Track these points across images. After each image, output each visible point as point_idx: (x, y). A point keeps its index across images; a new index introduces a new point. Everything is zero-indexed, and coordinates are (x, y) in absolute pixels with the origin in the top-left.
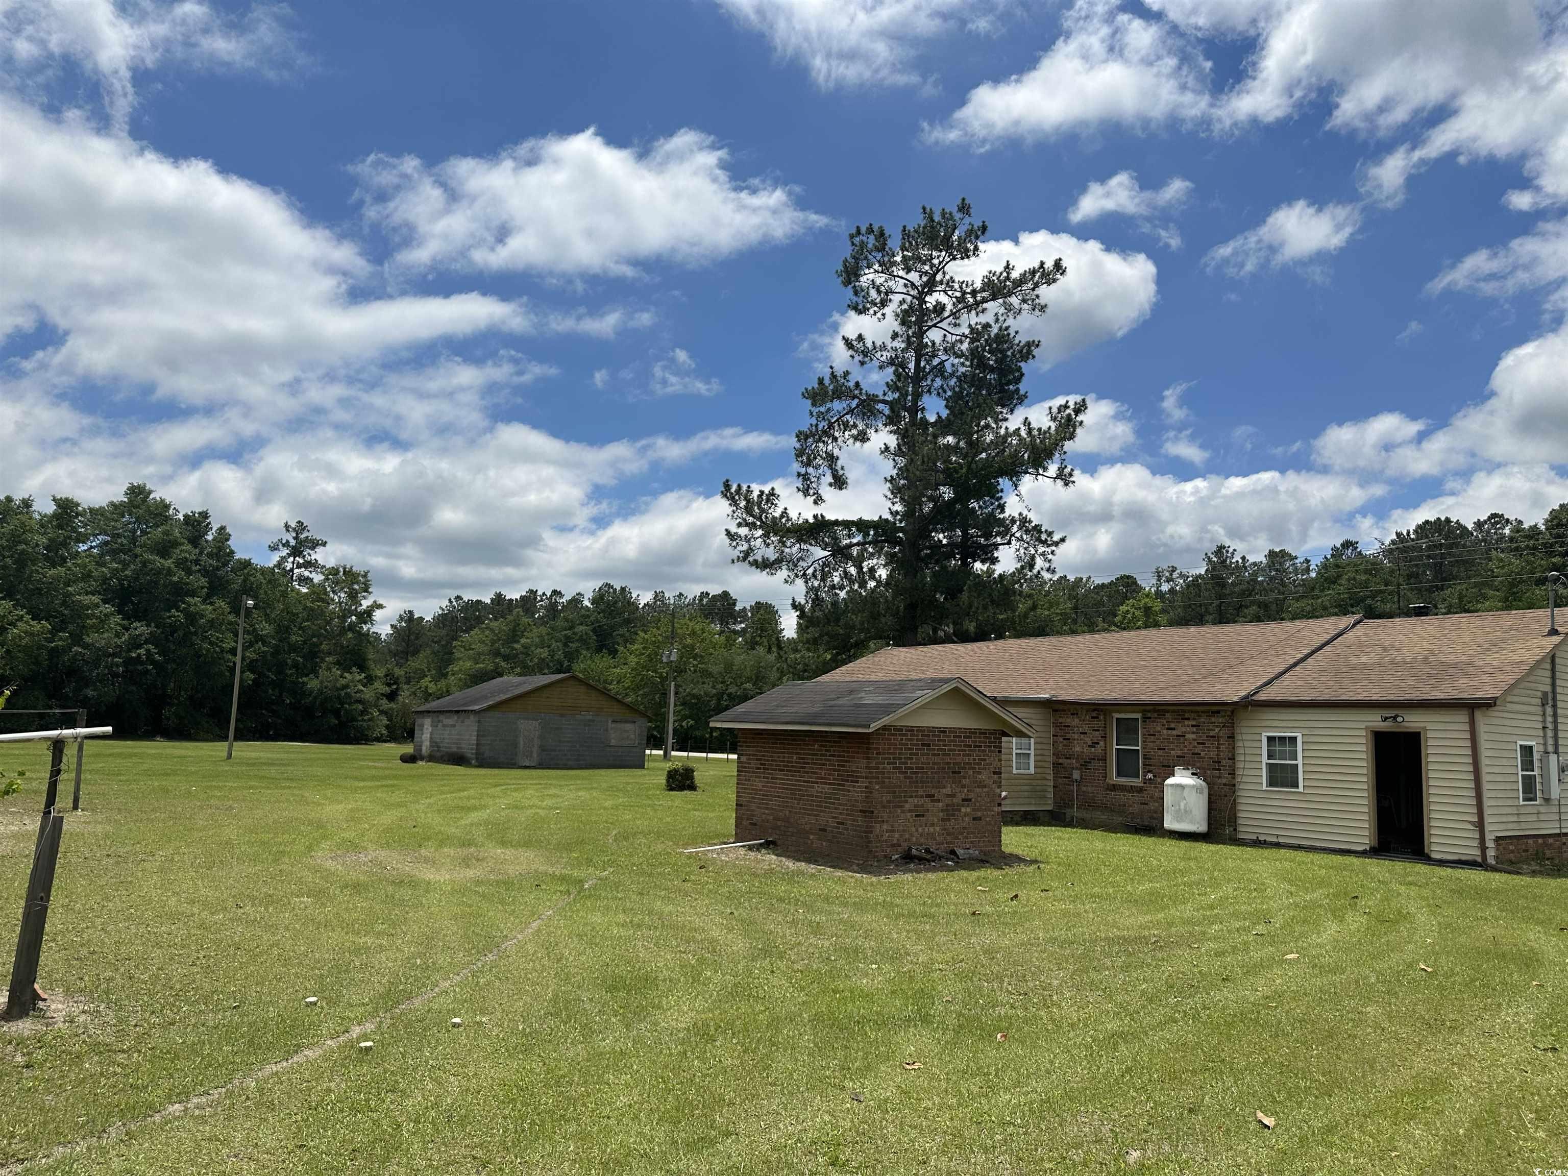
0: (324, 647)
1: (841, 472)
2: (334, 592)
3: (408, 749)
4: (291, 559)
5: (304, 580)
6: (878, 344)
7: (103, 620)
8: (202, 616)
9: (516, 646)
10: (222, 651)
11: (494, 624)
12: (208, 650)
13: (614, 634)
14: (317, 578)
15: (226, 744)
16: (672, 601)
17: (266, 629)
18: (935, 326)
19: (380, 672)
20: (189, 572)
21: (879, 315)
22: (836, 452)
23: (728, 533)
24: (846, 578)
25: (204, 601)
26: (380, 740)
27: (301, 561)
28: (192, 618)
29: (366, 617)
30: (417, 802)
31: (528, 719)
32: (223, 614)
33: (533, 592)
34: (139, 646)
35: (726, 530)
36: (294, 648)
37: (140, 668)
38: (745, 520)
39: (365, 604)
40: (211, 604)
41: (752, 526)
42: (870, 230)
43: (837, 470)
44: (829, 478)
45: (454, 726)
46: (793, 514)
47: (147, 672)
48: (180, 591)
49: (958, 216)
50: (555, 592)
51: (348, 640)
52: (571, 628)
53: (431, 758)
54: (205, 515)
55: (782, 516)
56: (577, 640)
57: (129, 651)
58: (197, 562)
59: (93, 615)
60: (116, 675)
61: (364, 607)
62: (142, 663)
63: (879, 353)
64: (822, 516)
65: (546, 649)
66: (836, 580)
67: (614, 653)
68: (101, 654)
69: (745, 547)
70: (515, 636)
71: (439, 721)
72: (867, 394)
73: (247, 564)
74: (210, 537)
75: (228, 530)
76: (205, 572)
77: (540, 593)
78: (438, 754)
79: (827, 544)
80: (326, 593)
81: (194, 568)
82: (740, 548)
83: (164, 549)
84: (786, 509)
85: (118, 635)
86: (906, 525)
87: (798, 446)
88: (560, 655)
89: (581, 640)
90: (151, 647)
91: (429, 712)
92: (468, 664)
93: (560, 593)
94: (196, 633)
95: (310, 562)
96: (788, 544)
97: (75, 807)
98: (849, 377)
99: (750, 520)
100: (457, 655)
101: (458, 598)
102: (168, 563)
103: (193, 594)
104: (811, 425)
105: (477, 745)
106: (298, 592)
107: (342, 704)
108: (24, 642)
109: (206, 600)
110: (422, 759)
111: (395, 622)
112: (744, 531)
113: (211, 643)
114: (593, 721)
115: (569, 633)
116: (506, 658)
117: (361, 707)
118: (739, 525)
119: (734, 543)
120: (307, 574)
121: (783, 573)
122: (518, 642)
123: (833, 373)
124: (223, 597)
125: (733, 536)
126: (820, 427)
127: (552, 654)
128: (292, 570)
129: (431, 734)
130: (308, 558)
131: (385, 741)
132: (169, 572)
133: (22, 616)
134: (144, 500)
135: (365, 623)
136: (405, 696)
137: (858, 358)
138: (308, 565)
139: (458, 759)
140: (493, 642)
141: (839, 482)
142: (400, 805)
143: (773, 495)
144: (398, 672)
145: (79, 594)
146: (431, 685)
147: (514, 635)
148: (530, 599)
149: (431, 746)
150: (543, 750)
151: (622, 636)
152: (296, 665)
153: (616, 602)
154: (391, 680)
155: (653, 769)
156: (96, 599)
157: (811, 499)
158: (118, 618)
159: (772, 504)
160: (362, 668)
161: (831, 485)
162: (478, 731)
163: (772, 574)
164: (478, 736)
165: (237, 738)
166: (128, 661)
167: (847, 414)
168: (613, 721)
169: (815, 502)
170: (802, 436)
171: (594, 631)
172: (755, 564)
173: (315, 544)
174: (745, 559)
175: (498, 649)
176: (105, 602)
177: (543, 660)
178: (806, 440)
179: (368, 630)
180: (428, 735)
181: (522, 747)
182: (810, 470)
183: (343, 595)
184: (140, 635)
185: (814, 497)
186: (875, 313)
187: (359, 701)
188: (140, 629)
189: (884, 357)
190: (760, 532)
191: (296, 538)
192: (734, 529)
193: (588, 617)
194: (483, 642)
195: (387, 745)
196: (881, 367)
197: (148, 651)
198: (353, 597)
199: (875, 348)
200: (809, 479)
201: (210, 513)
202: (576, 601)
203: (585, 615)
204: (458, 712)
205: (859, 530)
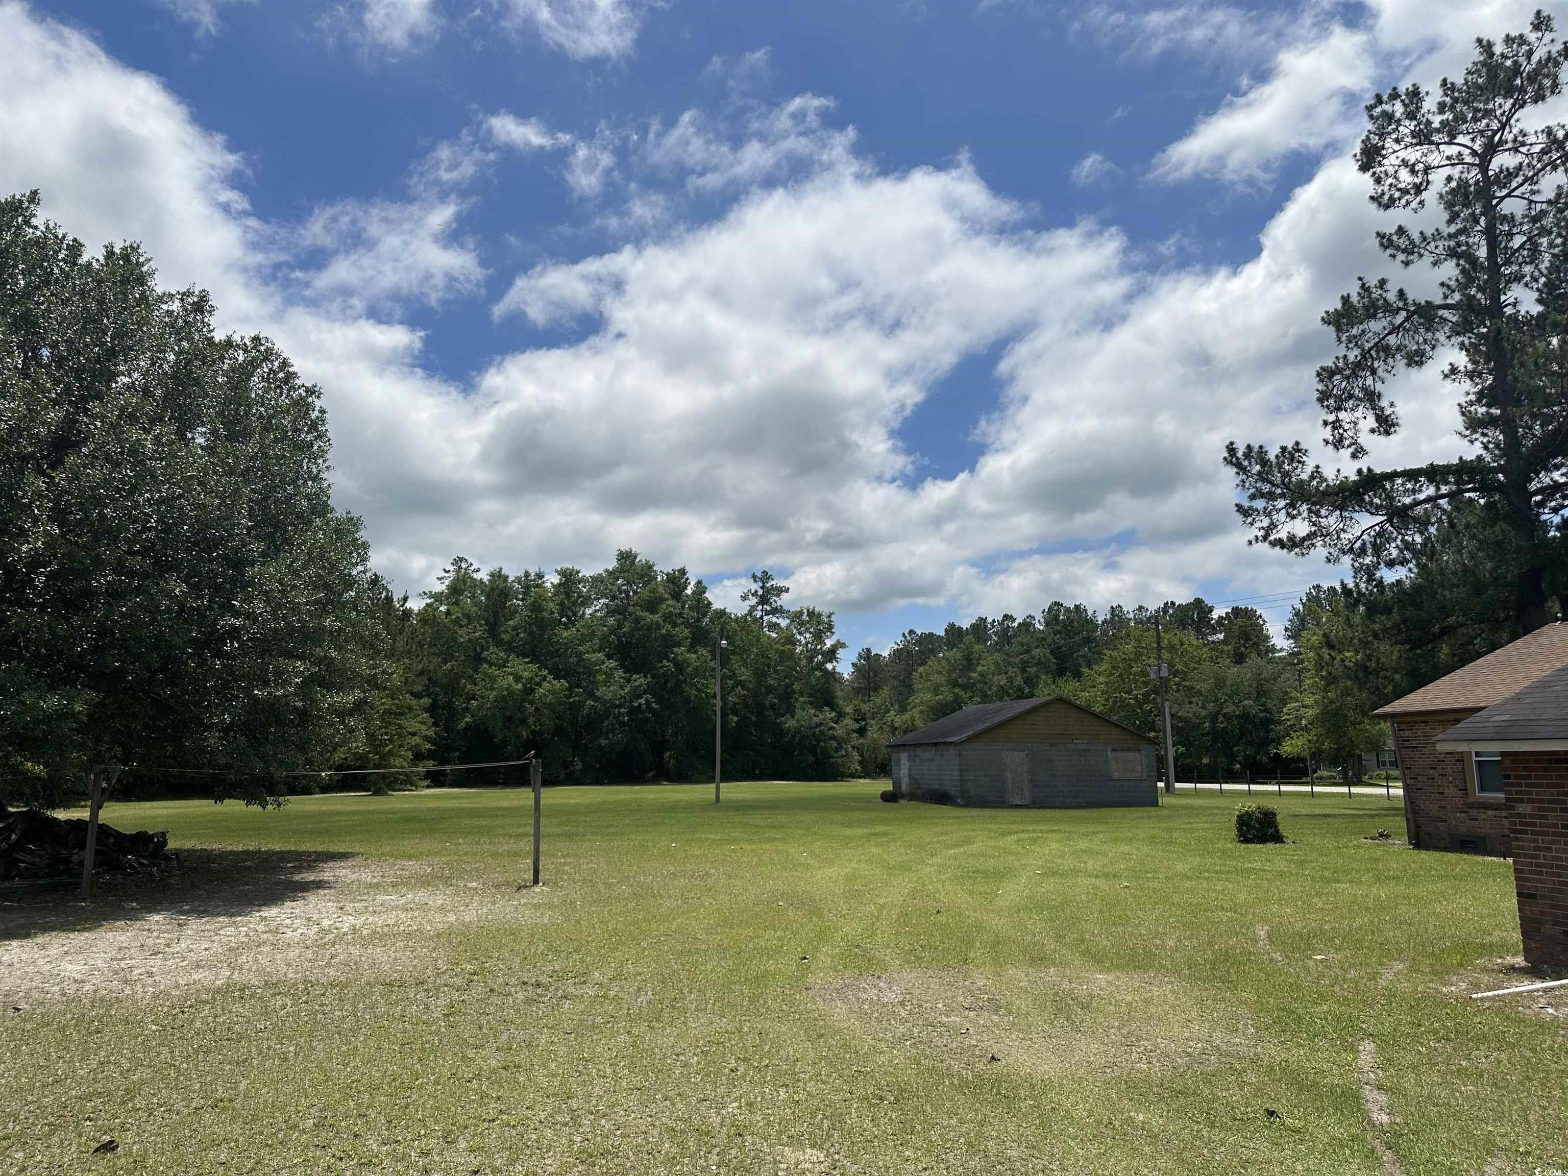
0: (796, 687)
1: (1388, 412)
2: (800, 633)
3: (885, 785)
4: (760, 607)
5: (773, 626)
6: (1428, 234)
7: (609, 675)
8: (689, 664)
9: (973, 675)
10: (707, 697)
11: (950, 654)
12: (696, 696)
13: (1075, 655)
14: (784, 623)
15: (713, 786)
16: (1131, 616)
17: (745, 674)
18: (1508, 195)
19: (849, 710)
20: (675, 625)
21: (1414, 205)
22: (1379, 387)
23: (1240, 508)
24: (1407, 549)
25: (689, 651)
26: (854, 776)
27: (769, 608)
28: (680, 666)
29: (831, 655)
30: (922, 862)
31: (1013, 750)
32: (706, 662)
33: (983, 620)
34: (640, 697)
35: (1237, 505)
36: (770, 690)
37: (641, 716)
38: (1258, 490)
39: (829, 643)
40: (695, 652)
41: (1271, 496)
42: (1394, 96)
43: (1382, 409)
44: (1371, 422)
45: (933, 760)
46: (1329, 473)
47: (647, 719)
48: (669, 642)
49: (1532, 37)
50: (1006, 617)
51: (818, 679)
52: (1028, 652)
53: (913, 796)
54: (683, 572)
55: (1312, 477)
56: (1035, 664)
57: (631, 701)
58: (680, 615)
59: (601, 670)
60: (623, 724)
61: (828, 645)
62: (643, 712)
63: (1433, 244)
64: (1369, 470)
65: (1004, 677)
66: (1395, 553)
67: (1078, 675)
68: (609, 707)
69: (1266, 522)
70: (971, 664)
71: (916, 756)
72: (1415, 304)
73: (722, 613)
74: (689, 591)
75: (704, 584)
76: (688, 625)
77: (990, 620)
78: (919, 792)
79: (1378, 508)
80: (793, 635)
81: (679, 621)
82: (1258, 524)
83: (652, 605)
84: (1317, 467)
85: (622, 687)
86: (1506, 462)
87: (1321, 387)
88: (1019, 681)
89: (1039, 663)
90: (649, 696)
91: (904, 745)
92: (929, 696)
93: (1011, 617)
94: (685, 681)
95: (776, 609)
96: (1323, 512)
97: (536, 881)
98: (1388, 286)
99: (1266, 488)
100: (917, 687)
101: (912, 632)
102: (656, 617)
103: (679, 645)
104: (1337, 358)
105: (961, 781)
106: (769, 637)
107: (819, 741)
108: (548, 700)
109: (692, 648)
110: (903, 797)
111: (855, 661)
112: (1259, 504)
113: (698, 690)
114: (1089, 750)
115: (1025, 657)
116: (964, 687)
117: (835, 744)
118: (1253, 497)
119: (1250, 519)
120: (774, 620)
121: (1320, 551)
122: (974, 671)
123: (1363, 285)
124: (706, 645)
125: (1247, 511)
126: (1351, 358)
127: (1011, 680)
128: (762, 617)
129: (909, 769)
130: (774, 605)
131: (860, 777)
132: (659, 626)
133: (545, 677)
134: (633, 563)
135: (831, 662)
136: (873, 732)
137: (1401, 257)
138: (775, 611)
139: (941, 798)
140: (949, 672)
141: (1386, 425)
142: (905, 867)
143: (1299, 451)
144: (865, 707)
145: (588, 652)
146: (896, 719)
147: (969, 662)
148: (980, 626)
149: (911, 783)
150: (1036, 786)
151: (1084, 656)
152: (773, 707)
153: (1072, 621)
154: (860, 717)
155: (1170, 807)
156: (601, 656)
157: (1346, 453)
158: (621, 672)
159: (1299, 462)
160: (832, 706)
161: (1373, 431)
162: (960, 765)
163: (1303, 554)
164: (960, 771)
165: (722, 781)
166: (633, 711)
167: (1390, 333)
168: (1113, 750)
169: (1354, 456)
170: (1326, 375)
171: (1052, 652)
172: (1280, 543)
173: (780, 591)
174: (1265, 538)
175: (956, 679)
176: (609, 657)
177: (1002, 687)
178: (1330, 378)
179: (834, 669)
180: (906, 772)
181: (1010, 782)
182: (1342, 415)
183: (808, 635)
184: (640, 686)
185: (1351, 450)
186: (1408, 203)
187: (833, 738)
188: (639, 680)
189: (1441, 247)
190: (1281, 503)
191: (763, 588)
192: (1246, 504)
193: (1044, 639)
194: (939, 673)
195: (862, 781)
196: (1435, 264)
197: (647, 700)
198: (819, 637)
199: (1425, 239)
200: (1340, 426)
201: (687, 569)
202: (1027, 625)
203: (1041, 639)
204: (935, 744)
205: (1431, 481)
